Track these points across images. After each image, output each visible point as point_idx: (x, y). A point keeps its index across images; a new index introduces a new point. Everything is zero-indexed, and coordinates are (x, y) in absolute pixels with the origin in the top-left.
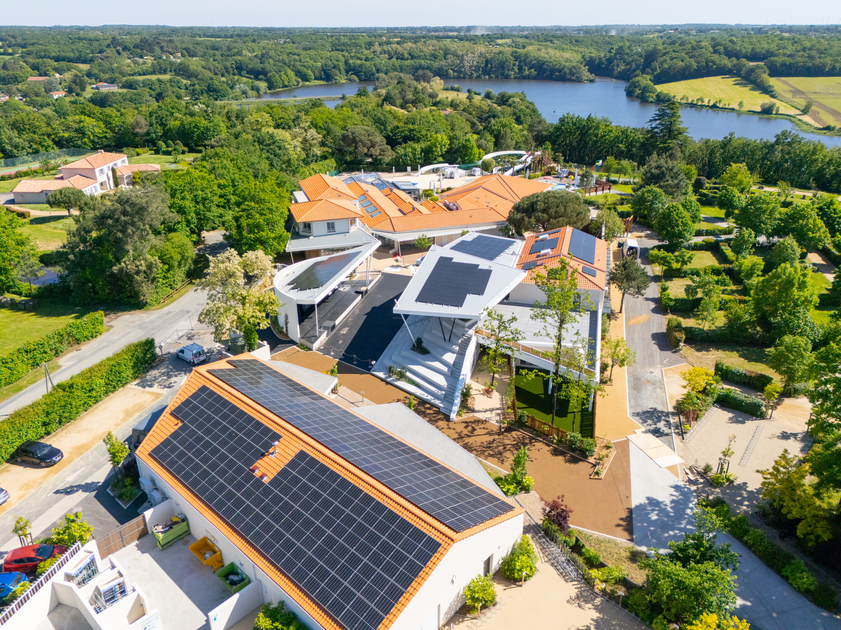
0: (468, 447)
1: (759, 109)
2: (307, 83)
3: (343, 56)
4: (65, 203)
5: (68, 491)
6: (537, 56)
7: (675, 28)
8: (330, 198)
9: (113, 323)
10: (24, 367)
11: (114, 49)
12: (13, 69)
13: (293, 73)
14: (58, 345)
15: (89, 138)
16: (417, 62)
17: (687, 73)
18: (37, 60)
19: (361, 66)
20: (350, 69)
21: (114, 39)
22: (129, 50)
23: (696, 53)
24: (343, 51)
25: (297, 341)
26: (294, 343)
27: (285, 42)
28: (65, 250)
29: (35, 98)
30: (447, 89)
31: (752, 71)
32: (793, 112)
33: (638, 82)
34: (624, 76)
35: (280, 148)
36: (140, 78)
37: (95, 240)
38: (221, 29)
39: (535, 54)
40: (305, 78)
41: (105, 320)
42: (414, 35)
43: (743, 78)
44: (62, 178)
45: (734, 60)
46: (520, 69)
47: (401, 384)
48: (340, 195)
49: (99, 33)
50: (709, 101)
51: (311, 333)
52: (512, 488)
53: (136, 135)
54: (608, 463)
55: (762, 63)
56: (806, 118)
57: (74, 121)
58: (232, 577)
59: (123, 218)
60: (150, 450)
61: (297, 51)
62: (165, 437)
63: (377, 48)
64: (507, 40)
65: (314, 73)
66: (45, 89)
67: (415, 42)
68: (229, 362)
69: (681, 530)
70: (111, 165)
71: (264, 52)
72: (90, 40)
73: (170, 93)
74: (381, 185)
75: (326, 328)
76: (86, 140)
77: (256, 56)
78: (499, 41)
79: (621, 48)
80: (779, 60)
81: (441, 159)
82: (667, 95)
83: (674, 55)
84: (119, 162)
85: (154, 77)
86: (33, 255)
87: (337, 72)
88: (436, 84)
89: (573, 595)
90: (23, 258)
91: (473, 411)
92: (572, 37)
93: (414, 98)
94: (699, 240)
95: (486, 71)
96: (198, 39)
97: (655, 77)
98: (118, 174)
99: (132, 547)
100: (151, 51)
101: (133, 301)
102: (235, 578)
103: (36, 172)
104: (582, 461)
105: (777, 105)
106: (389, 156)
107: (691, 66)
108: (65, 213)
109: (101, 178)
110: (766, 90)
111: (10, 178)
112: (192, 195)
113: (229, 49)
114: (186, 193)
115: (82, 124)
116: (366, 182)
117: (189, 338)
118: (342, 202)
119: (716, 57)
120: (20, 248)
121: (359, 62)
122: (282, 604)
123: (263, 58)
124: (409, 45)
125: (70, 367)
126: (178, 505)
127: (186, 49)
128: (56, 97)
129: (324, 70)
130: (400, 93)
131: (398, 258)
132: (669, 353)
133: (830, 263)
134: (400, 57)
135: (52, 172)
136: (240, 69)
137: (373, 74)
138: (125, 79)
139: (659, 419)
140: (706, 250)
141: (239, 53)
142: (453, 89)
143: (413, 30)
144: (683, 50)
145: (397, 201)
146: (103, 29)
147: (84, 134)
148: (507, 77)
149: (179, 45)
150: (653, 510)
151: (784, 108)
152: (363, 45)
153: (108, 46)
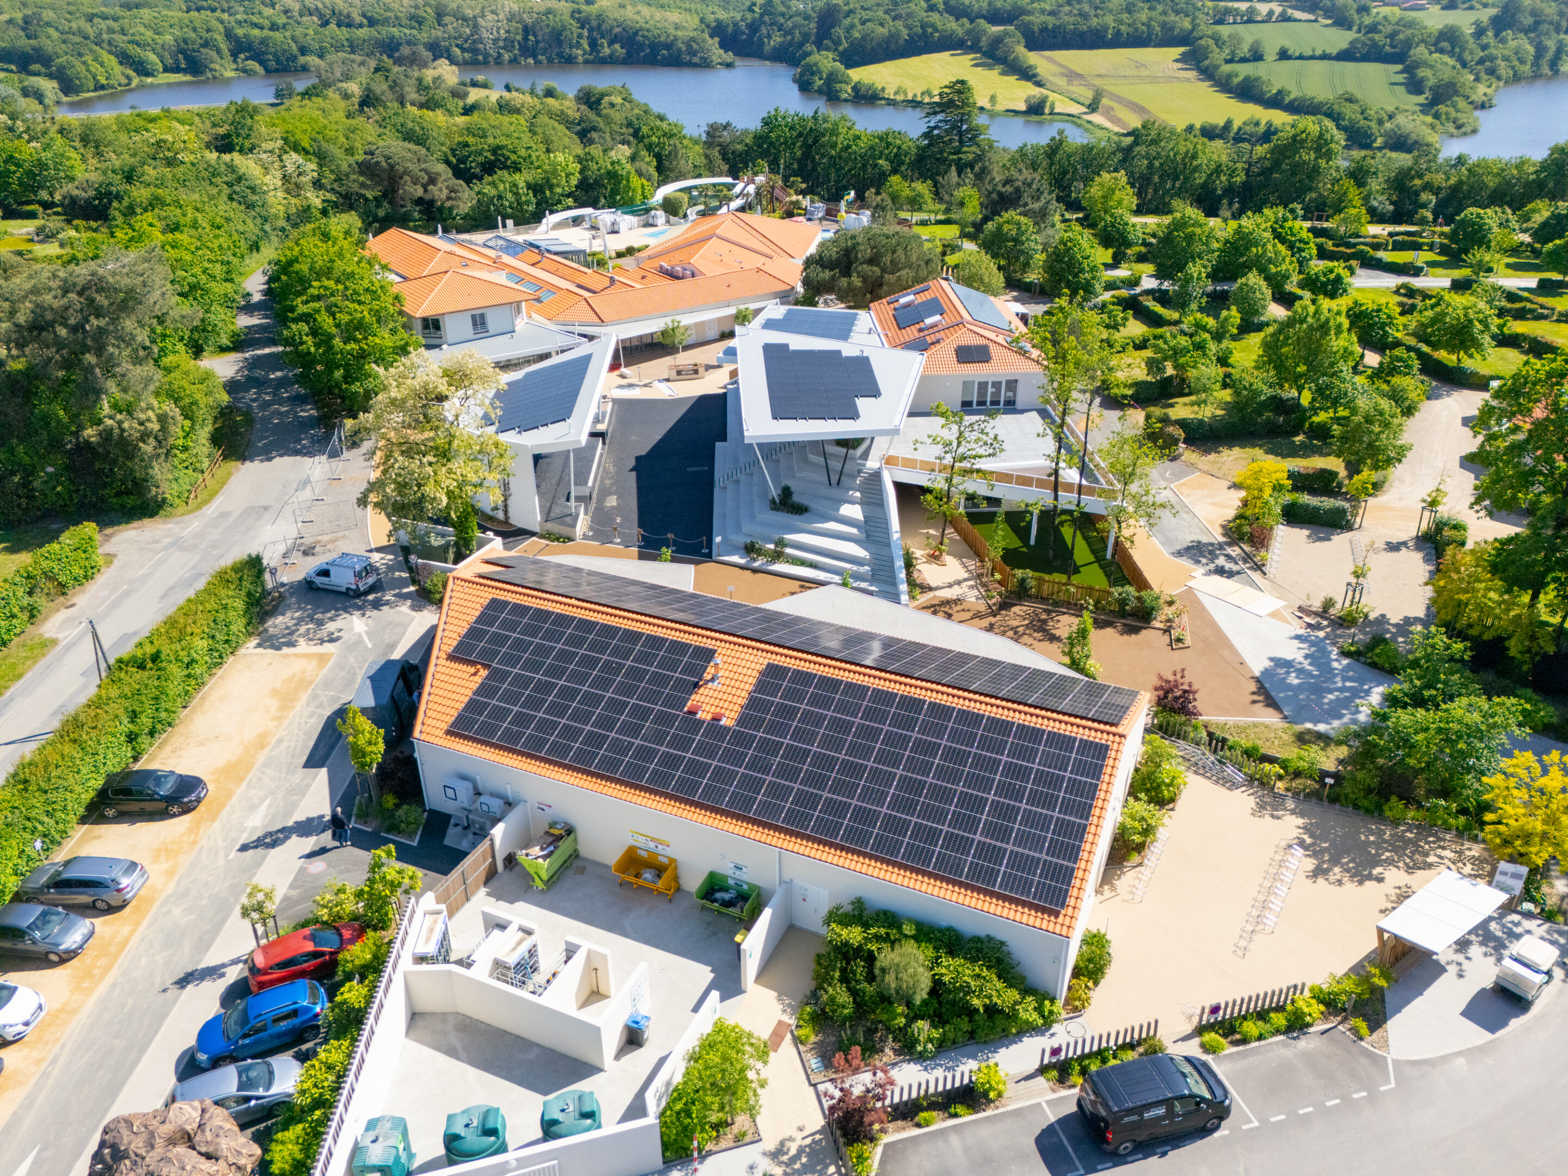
1: (1022, 107)
2: (149, 80)
6: (620, 19)
14: (29, 598)
16: (383, 31)
17: (893, 46)
20: (240, 48)
24: (214, 10)
25: (536, 528)
30: (464, 84)
31: (997, 41)
32: (1075, 109)
33: (816, 64)
34: (785, 56)
39: (617, 15)
45: (966, 23)
46: (593, 44)
47: (781, 567)
48: (466, 262)
51: (557, 511)
54: (1185, 624)
55: (1011, 28)
56: (1096, 118)
60: (446, 726)
61: (108, 11)
62: (464, 699)
65: (161, 57)
69: (1338, 690)
71: (28, 12)
74: (509, 249)
79: (769, 3)
80: (1036, 20)
82: (869, 87)
83: (864, 15)
88: (445, 72)
89: (1253, 804)
91: (930, 589)
95: (527, 50)
97: (841, 55)
99: (481, 901)
102: (726, 896)
104: (1145, 628)
105: (1051, 99)
106: (466, 200)
107: (899, 31)
122: (859, 903)
123: (28, 25)
126: (545, 808)
129: (182, 51)
131: (624, 371)
132: (1166, 464)
134: (346, 22)
139: (1213, 555)
142: (475, 83)
148: (570, 61)
150: (1288, 673)
151: (1062, 105)
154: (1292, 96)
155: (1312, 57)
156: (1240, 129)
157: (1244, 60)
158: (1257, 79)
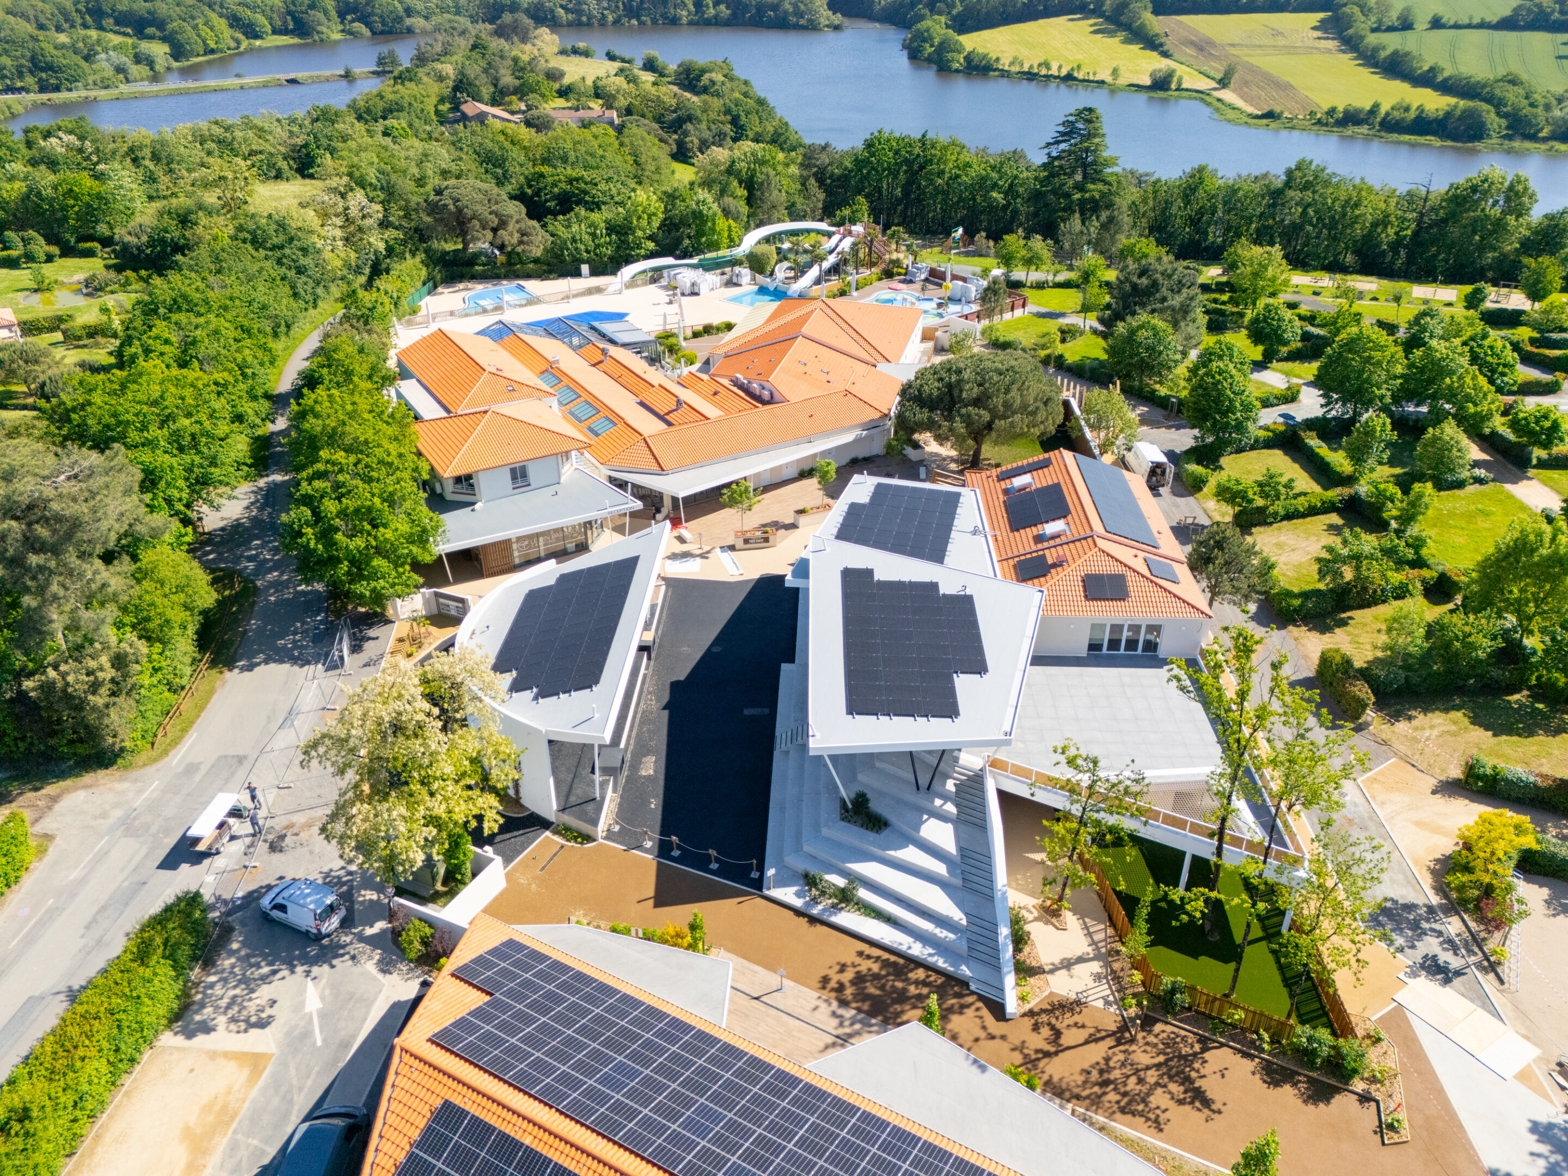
0: (1056, 1090)
1: (1147, 81)
2: (258, 43)
8: (497, 401)
9: (48, 825)
13: (223, 21)
20: (348, 9)
25: (552, 818)
26: (545, 824)
30: (568, 53)
31: (1123, 6)
32: (1204, 84)
33: (928, 30)
34: (896, 18)
40: (252, 32)
43: (1108, 19)
47: (848, 918)
48: (513, 388)
50: (1060, 67)
51: (579, 791)
54: (1399, 1090)
56: (1228, 95)
59: (31, 557)
65: (270, 19)
74: (572, 337)
81: (654, 247)
82: (982, 57)
87: (321, 16)
88: (545, 43)
93: (517, 83)
97: (954, 19)
104: (1339, 1090)
105: (1178, 73)
110: (1151, 43)
116: (536, 333)
118: (525, 410)
129: (289, 13)
130: (485, 70)
131: (682, 530)
133: (1500, 458)
136: (96, 13)
137: (399, 19)
139: (1418, 930)
140: (1274, 447)
142: (575, 51)
145: (627, 380)
148: (674, 22)
151: (1191, 79)
154: (1446, 74)
155: (1469, 26)
156: (1387, 114)
157: (1391, 29)
158: (1407, 54)
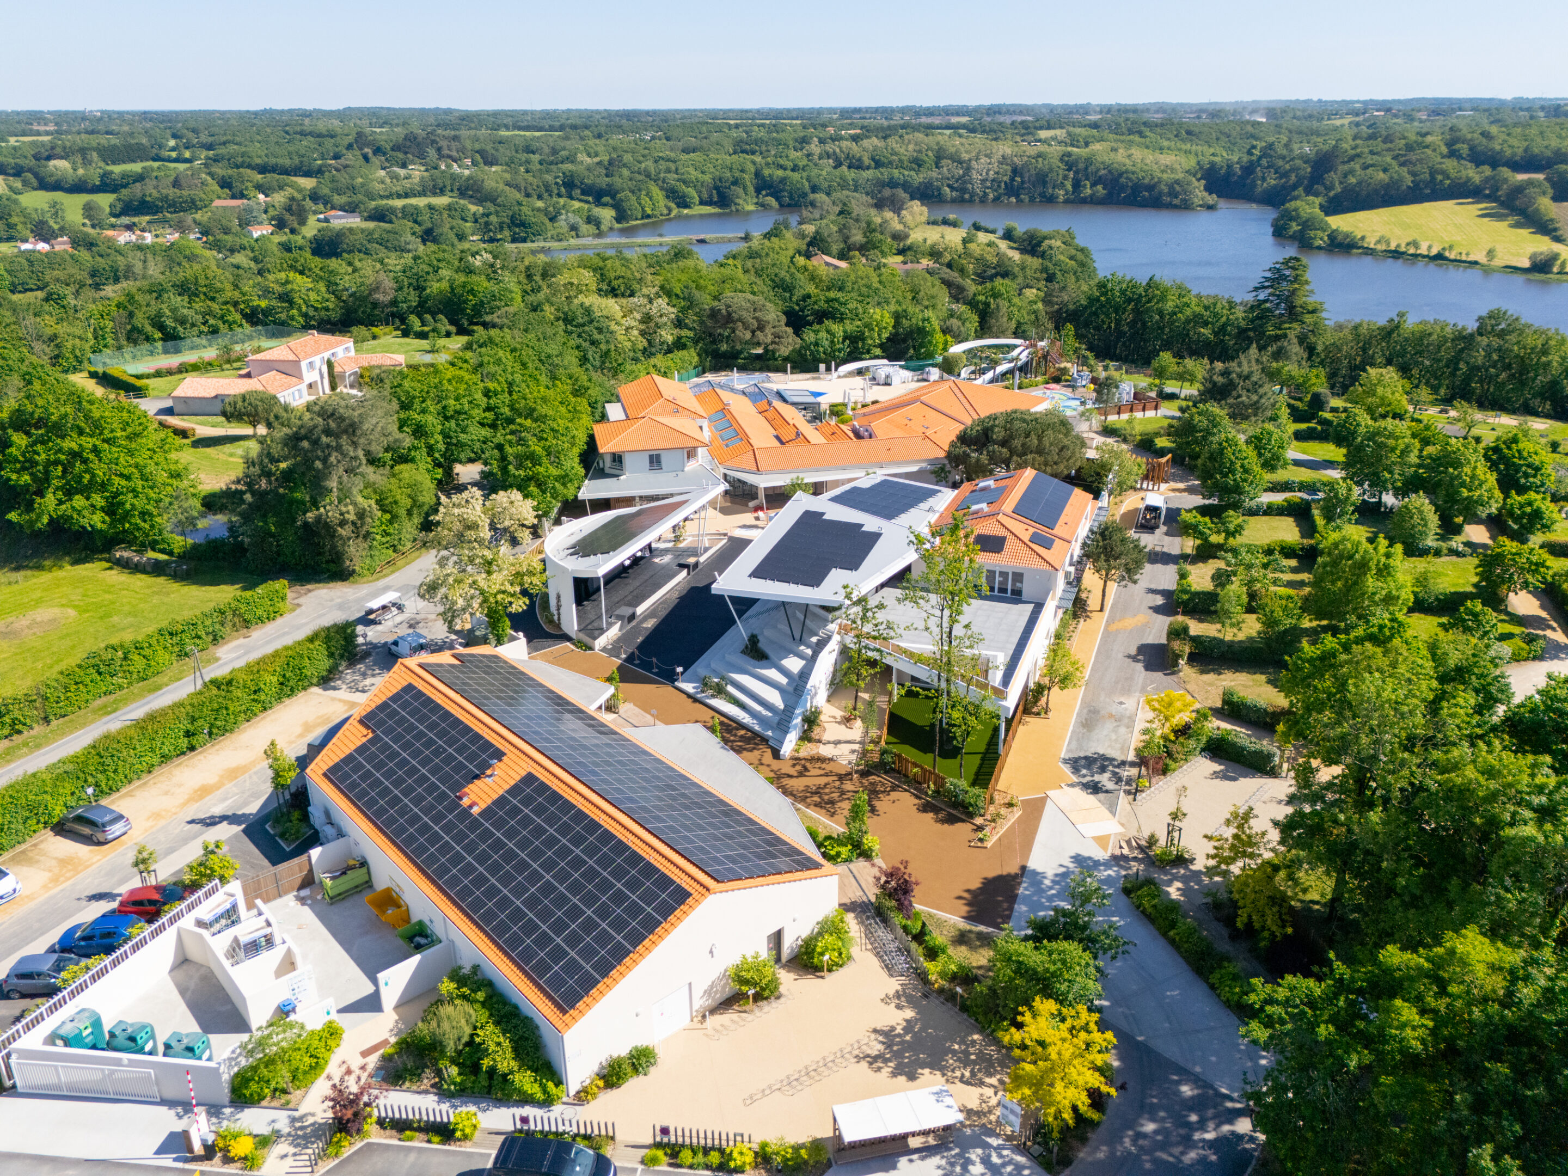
0: (786, 792)
1: (1526, 264)
3: (754, 163)
4: (249, 415)
5: (211, 822)
6: (1108, 162)
7: (1387, 107)
8: (662, 415)
9: (301, 601)
10: (167, 656)
11: (358, 153)
12: (190, 187)
13: (661, 193)
14: (217, 627)
15: (299, 309)
16: (884, 174)
17: (1392, 193)
18: (230, 172)
19: (783, 180)
20: (764, 186)
21: (360, 135)
22: (384, 154)
23: (1413, 157)
24: (753, 153)
26: (569, 639)
27: (653, 138)
28: (240, 487)
29: (221, 236)
30: (934, 223)
31: (1519, 190)
34: (1274, 198)
35: (600, 330)
36: (398, 203)
37: (283, 472)
38: (547, 115)
39: (1106, 158)
40: (683, 203)
41: (290, 594)
42: (885, 123)
43: (1503, 204)
44: (248, 375)
45: (1487, 171)
46: (1077, 185)
48: (678, 409)
49: (336, 123)
50: (1430, 247)
51: (596, 624)
52: (845, 851)
53: (375, 305)
54: (1003, 828)
55: (1541, 177)
57: (277, 281)
58: (418, 939)
59: (324, 439)
60: (325, 768)
61: (672, 155)
62: (348, 752)
63: (815, 148)
64: (1060, 133)
65: (699, 193)
66: (240, 219)
67: (885, 138)
68: (454, 656)
70: (327, 355)
71: (614, 156)
72: (320, 135)
73: (446, 229)
74: (757, 396)
75: (619, 617)
76: (294, 312)
77: (599, 163)
78: (1043, 134)
79: (1270, 146)
81: (878, 351)
82: (1347, 235)
83: (1370, 160)
84: (340, 351)
85: (421, 202)
86: (194, 495)
87: (740, 191)
88: (912, 214)
89: (891, 993)
90: (177, 498)
91: (818, 743)
92: (1181, 124)
93: (864, 240)
94: (1278, 498)
95: (1012, 190)
96: (503, 133)
97: (1331, 200)
98: (337, 369)
99: (289, 900)
100: (422, 156)
101: (332, 567)
102: (422, 941)
103: (210, 364)
104: (963, 821)
105: (1562, 257)
106: (789, 344)
107: (1401, 179)
108: (248, 431)
109: (310, 376)
110: (1544, 227)
111: (170, 372)
112: (439, 407)
113: (554, 151)
114: (429, 402)
115: (289, 287)
116: (733, 390)
117: (411, 626)
118: (678, 423)
119: (1450, 165)
120: (175, 483)
121: (780, 173)
122: (476, 968)
123: (610, 167)
124: (873, 142)
125: (232, 661)
126: (357, 844)
127: (480, 152)
128: (256, 234)
129: (716, 188)
130: (840, 231)
131: (761, 514)
132: (1159, 675)
134: (857, 165)
135: (236, 365)
136: (570, 185)
137: (805, 195)
138: (373, 204)
139: (1103, 769)
140: (1289, 515)
141: (571, 159)
143: (887, 112)
144: (1389, 150)
145: (777, 421)
146: (343, 115)
147: (291, 303)
149: (468, 144)
152: (791, 144)
153: (349, 147)
